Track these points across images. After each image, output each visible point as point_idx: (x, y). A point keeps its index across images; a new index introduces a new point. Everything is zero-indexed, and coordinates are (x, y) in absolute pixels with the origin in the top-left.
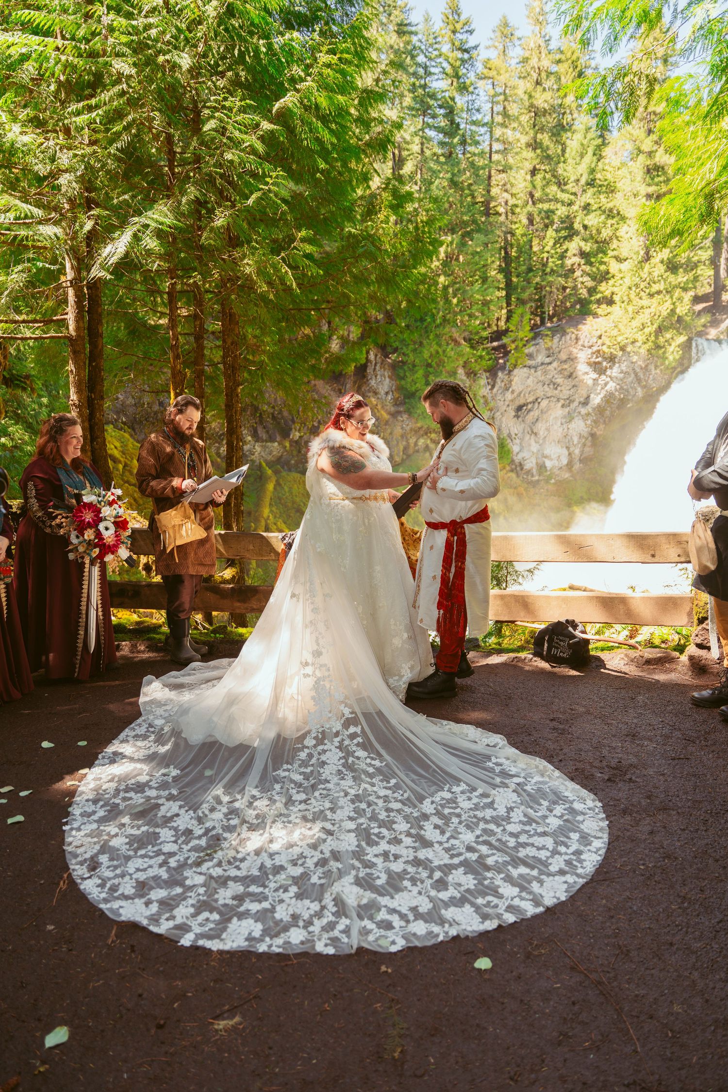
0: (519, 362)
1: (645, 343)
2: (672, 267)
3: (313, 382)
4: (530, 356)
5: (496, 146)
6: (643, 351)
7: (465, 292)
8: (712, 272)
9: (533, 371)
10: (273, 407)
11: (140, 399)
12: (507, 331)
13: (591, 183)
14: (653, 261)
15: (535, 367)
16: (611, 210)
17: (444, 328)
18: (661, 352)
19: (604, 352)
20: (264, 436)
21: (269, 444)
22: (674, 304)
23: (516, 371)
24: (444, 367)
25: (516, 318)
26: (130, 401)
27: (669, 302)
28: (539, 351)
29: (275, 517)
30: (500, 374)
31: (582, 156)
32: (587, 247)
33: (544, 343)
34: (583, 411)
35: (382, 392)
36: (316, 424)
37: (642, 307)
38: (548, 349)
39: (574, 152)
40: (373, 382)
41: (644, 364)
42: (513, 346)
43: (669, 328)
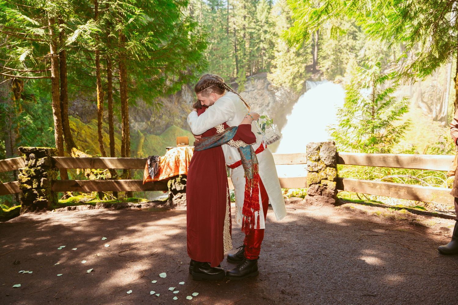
0: (242, 90)
1: (288, 83)
2: (298, 54)
3: (159, 98)
4: (246, 87)
5: (231, 7)
6: (288, 86)
7: (220, 62)
8: (312, 57)
9: (247, 93)
10: (143, 108)
11: (84, 104)
12: (237, 77)
13: (267, 22)
14: (290, 52)
15: (248, 92)
16: (274, 33)
18: (295, 86)
19: (274, 86)
20: (139, 120)
21: (141, 123)
22: (299, 68)
25: (240, 73)
26: (80, 105)
27: (297, 68)
28: (249, 86)
29: (145, 153)
31: (263, 12)
32: (266, 46)
33: (251, 83)
34: (267, 109)
35: (188, 102)
36: (161, 115)
37: (287, 69)
38: (253, 85)
39: (260, 11)
40: (184, 98)
41: (289, 91)
42: (239, 84)
43: (297, 77)
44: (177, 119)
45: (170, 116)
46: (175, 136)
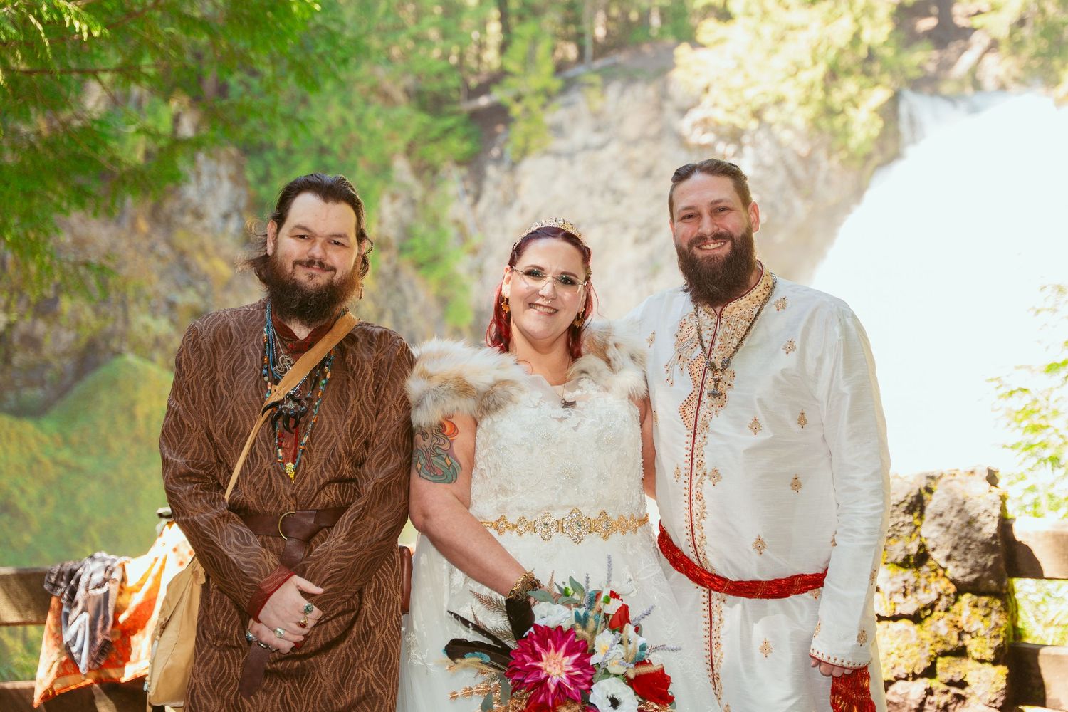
0: (534, 142)
1: (801, 104)
4: (558, 130)
6: (801, 118)
9: (564, 163)
12: (505, 72)
15: (571, 156)
17: (357, 66)
18: (838, 122)
19: (718, 125)
22: (856, 20)
23: (528, 165)
24: (360, 154)
25: (519, 48)
27: (846, 16)
28: (576, 119)
30: (491, 171)
33: (586, 102)
35: (214, 215)
36: (50, 293)
37: (792, 29)
38: (596, 115)
40: (191, 191)
41: (804, 150)
42: (516, 110)
43: (848, 72)
44: (146, 319)
45: (105, 301)
46: (132, 417)
